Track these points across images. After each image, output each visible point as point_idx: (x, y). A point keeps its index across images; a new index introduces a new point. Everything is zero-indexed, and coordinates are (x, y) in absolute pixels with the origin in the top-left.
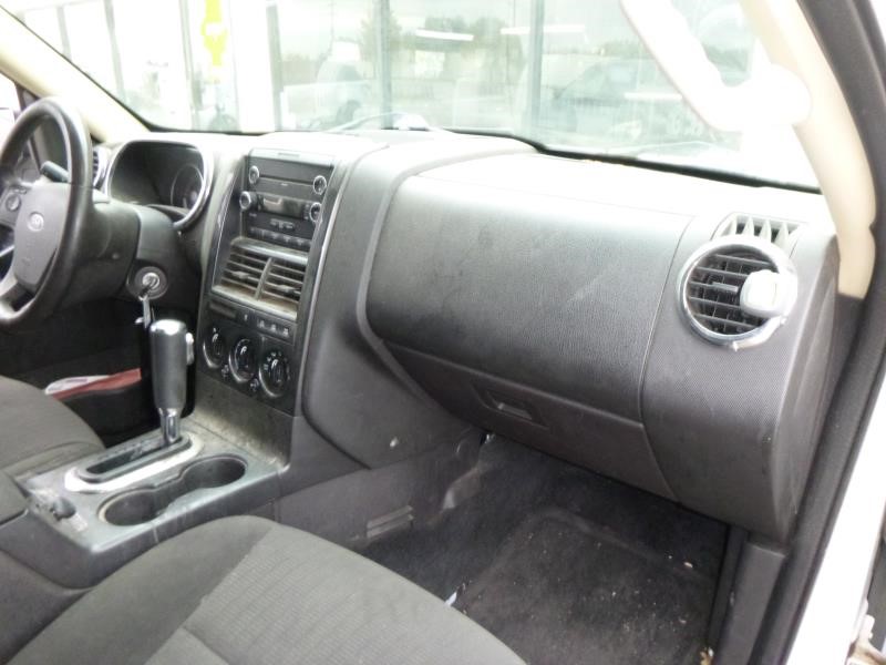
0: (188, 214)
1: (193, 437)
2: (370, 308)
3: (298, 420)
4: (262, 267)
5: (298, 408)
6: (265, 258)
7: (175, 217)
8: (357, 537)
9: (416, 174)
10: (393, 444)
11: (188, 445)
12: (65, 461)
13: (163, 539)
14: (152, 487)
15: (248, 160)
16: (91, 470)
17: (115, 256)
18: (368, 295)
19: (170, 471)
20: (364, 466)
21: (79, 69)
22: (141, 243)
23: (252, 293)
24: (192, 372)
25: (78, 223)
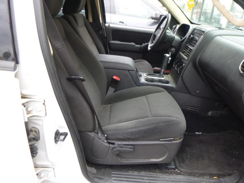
0: (184, 38)
1: (165, 76)
2: (199, 60)
3: (180, 78)
4: (188, 49)
5: (181, 76)
6: (189, 48)
7: (181, 38)
8: (184, 107)
9: (220, 36)
10: (198, 92)
11: (163, 77)
12: (146, 72)
13: (150, 86)
14: (154, 79)
15: (195, 29)
16: (147, 74)
17: (168, 43)
18: (200, 57)
19: (158, 79)
20: (191, 94)
21: (180, 9)
22: (173, 43)
23: (184, 54)
24: (168, 65)
25: (162, 35)
